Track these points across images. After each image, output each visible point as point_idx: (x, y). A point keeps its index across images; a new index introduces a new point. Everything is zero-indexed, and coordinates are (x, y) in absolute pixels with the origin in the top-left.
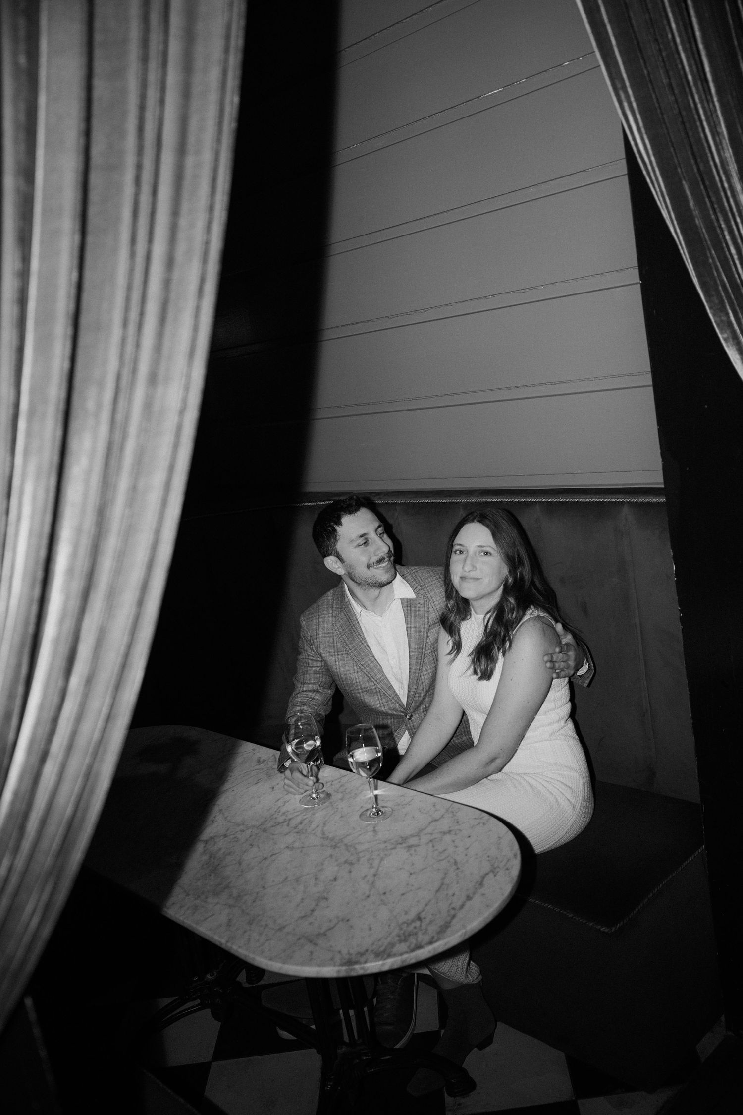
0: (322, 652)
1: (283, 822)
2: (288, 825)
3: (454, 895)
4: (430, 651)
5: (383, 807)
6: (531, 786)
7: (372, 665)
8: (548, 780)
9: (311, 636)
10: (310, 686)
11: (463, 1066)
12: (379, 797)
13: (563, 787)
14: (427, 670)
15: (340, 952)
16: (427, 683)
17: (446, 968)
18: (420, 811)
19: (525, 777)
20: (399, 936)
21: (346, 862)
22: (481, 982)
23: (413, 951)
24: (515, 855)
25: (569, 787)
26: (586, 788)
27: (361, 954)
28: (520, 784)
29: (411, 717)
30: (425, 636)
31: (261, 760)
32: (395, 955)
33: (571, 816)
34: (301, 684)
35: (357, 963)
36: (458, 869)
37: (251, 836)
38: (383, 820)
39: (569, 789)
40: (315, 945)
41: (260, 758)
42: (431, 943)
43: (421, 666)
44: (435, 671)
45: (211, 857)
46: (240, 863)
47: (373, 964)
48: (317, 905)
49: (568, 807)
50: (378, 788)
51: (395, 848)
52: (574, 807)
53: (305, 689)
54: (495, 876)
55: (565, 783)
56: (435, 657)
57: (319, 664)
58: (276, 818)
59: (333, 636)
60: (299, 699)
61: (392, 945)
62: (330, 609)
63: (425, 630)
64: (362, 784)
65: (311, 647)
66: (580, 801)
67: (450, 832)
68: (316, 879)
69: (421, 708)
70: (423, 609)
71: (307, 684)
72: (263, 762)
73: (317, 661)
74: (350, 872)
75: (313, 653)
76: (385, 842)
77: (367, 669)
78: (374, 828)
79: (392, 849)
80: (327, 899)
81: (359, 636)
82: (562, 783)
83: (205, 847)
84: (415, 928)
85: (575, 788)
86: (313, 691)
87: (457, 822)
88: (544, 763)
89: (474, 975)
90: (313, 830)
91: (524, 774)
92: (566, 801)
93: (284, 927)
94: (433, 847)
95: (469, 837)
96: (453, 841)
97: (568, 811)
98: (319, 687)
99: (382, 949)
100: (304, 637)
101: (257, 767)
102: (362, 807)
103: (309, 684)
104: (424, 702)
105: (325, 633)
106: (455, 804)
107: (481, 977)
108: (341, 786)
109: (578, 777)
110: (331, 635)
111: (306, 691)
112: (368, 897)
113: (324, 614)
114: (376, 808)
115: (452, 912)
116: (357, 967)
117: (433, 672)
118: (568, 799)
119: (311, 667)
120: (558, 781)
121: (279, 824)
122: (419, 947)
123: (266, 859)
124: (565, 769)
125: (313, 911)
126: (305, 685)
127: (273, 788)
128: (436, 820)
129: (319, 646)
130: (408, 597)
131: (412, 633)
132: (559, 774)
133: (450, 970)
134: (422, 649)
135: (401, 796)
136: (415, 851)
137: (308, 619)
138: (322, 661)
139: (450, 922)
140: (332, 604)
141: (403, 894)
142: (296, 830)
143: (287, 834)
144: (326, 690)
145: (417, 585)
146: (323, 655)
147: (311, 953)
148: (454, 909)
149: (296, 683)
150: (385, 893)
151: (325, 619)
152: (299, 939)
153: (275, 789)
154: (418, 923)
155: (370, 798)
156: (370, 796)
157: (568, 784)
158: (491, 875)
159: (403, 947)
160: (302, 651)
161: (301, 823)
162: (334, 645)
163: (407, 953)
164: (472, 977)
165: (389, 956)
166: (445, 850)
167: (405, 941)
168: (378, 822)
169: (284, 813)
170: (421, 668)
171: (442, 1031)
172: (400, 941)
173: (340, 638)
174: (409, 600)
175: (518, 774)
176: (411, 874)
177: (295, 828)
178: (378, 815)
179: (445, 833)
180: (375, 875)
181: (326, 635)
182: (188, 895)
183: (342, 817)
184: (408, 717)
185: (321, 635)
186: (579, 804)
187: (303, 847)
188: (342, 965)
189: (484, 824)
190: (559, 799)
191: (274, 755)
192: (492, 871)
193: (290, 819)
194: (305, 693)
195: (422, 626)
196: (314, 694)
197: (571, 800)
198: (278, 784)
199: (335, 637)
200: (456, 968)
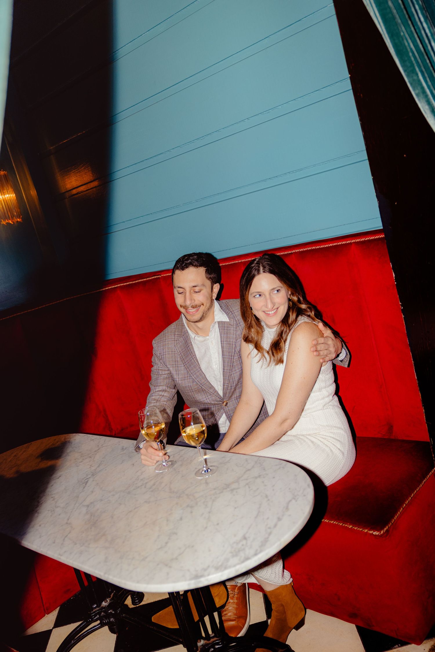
0: (167, 364)
1: (141, 486)
2: (145, 487)
3: (268, 518)
4: (237, 357)
5: (211, 466)
6: (312, 442)
7: (198, 374)
8: (323, 437)
9: (160, 354)
10: (161, 387)
11: (286, 643)
12: (208, 461)
13: (334, 440)
14: (235, 371)
15: (189, 570)
16: (237, 379)
17: (268, 575)
18: (237, 465)
19: (307, 436)
20: (231, 553)
21: (188, 506)
22: (292, 583)
23: (243, 562)
24: (309, 485)
25: (338, 440)
26: (350, 441)
27: (205, 570)
28: (305, 441)
29: (227, 403)
30: (234, 347)
31: (124, 448)
32: (230, 567)
33: (342, 460)
34: (154, 387)
35: (202, 576)
36: (269, 500)
37: (119, 498)
38: (211, 475)
39: (338, 442)
40: (170, 567)
41: (123, 447)
42: (256, 554)
43: (231, 368)
44: (241, 371)
45: (91, 516)
46: (112, 517)
47: (214, 576)
48: (169, 539)
49: (339, 454)
50: (207, 454)
51: (222, 492)
52: (343, 454)
53: (157, 390)
54: (296, 501)
55: (335, 438)
56: (241, 361)
57: (167, 372)
58: (136, 484)
59: (175, 354)
60: (154, 397)
61: (227, 560)
62: (173, 336)
63: (234, 343)
64: (195, 454)
65: (160, 361)
66: (347, 450)
67: (259, 476)
68: (167, 520)
69: (233, 397)
70: (233, 329)
71: (158, 386)
72: (125, 449)
73: (165, 370)
74: (192, 512)
75: (162, 365)
76: (215, 489)
77: (195, 376)
78: (206, 481)
79: (219, 493)
80: (176, 534)
81: (191, 353)
82: (333, 438)
83: (87, 509)
84: (243, 545)
85: (343, 440)
86: (163, 391)
87: (264, 469)
88: (319, 426)
89: (287, 579)
90: (163, 488)
91: (307, 435)
92: (338, 450)
93: (146, 558)
94: (249, 487)
95: (274, 478)
96: (263, 482)
97: (340, 457)
98: (166, 387)
99: (220, 564)
100: (156, 354)
101: (122, 453)
102: (196, 468)
103: (160, 386)
104: (235, 393)
105: (169, 352)
106: (261, 457)
107: (292, 579)
108: (180, 457)
109: (343, 433)
110: (174, 353)
111: (158, 391)
112: (206, 528)
113: (169, 339)
114: (206, 467)
115: (269, 531)
116: (202, 579)
117: (240, 371)
118: (338, 449)
119: (161, 375)
120: (330, 437)
121: (139, 487)
122: (247, 559)
123: (130, 512)
124: (335, 429)
125: (167, 543)
126: (157, 387)
127: (133, 465)
128: (249, 470)
129: (165, 360)
130: (224, 320)
131: (225, 345)
132: (331, 432)
133: (271, 576)
134: (232, 356)
135: (223, 458)
136: (237, 492)
137: (158, 342)
138: (168, 370)
139: (268, 538)
140: (175, 332)
141: (231, 523)
142: (151, 490)
143: (145, 493)
144: (172, 389)
145: (229, 312)
146: (168, 366)
147: (168, 574)
148: (269, 528)
149: (151, 386)
150: (218, 524)
151: (169, 342)
152: (158, 565)
153: (134, 465)
154: (244, 542)
155: (201, 462)
156: (201, 460)
157: (337, 439)
158: (294, 501)
159: (235, 560)
160: (155, 364)
161: (154, 485)
162: (175, 360)
163: (238, 564)
164: (286, 579)
165: (226, 568)
166: (258, 489)
167: (236, 555)
168: (208, 477)
169: (142, 480)
170: (231, 369)
171: (269, 621)
172: (233, 556)
173: (179, 355)
174: (224, 323)
175: (303, 435)
176: (235, 508)
177: (150, 488)
178: (207, 472)
179: (256, 478)
180: (209, 512)
181: (170, 353)
182: (76, 544)
183: (183, 476)
184: (225, 404)
185: (166, 353)
186: (347, 452)
187: (157, 500)
188: (191, 579)
189: (283, 468)
190: (332, 449)
191: (133, 444)
192: (294, 498)
193: (146, 483)
194: (157, 393)
195: (232, 340)
196: (163, 393)
197: (341, 449)
198: (136, 461)
199: (176, 355)
200: (275, 574)
